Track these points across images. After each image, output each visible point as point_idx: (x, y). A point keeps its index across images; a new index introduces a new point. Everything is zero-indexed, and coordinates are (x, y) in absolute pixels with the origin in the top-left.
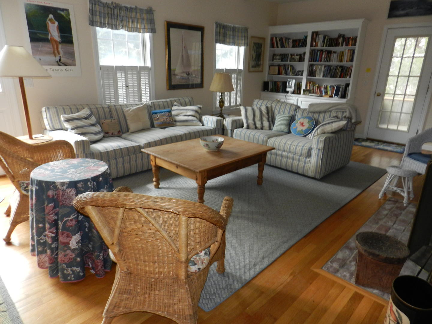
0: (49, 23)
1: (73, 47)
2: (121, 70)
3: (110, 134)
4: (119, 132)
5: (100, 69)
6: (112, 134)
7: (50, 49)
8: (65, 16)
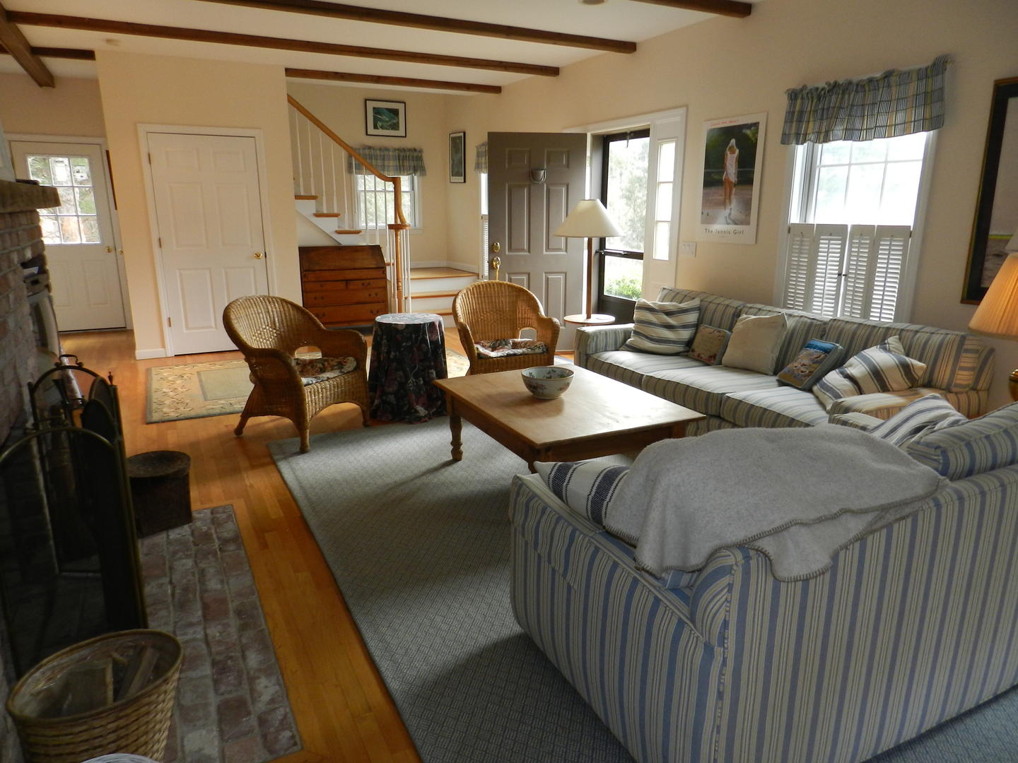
0: (728, 153)
1: (752, 190)
2: (831, 235)
3: (696, 354)
4: (710, 357)
5: (789, 232)
6: (699, 355)
7: (720, 197)
8: (751, 135)
